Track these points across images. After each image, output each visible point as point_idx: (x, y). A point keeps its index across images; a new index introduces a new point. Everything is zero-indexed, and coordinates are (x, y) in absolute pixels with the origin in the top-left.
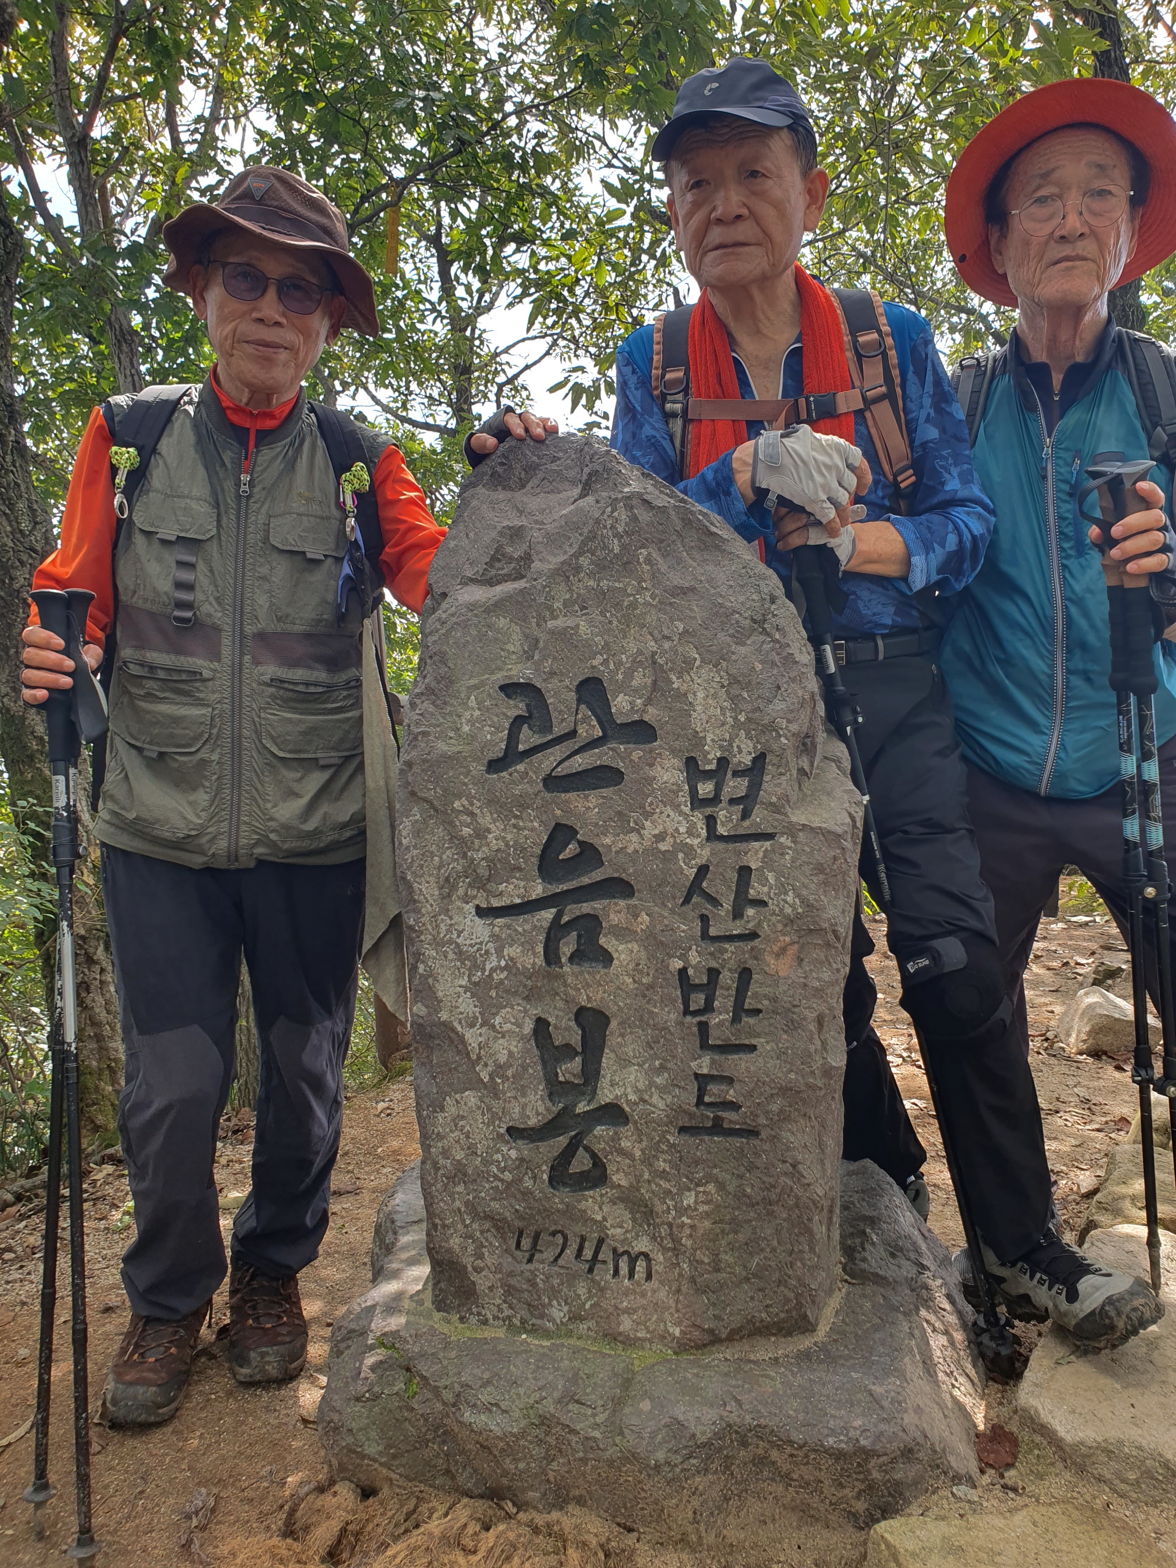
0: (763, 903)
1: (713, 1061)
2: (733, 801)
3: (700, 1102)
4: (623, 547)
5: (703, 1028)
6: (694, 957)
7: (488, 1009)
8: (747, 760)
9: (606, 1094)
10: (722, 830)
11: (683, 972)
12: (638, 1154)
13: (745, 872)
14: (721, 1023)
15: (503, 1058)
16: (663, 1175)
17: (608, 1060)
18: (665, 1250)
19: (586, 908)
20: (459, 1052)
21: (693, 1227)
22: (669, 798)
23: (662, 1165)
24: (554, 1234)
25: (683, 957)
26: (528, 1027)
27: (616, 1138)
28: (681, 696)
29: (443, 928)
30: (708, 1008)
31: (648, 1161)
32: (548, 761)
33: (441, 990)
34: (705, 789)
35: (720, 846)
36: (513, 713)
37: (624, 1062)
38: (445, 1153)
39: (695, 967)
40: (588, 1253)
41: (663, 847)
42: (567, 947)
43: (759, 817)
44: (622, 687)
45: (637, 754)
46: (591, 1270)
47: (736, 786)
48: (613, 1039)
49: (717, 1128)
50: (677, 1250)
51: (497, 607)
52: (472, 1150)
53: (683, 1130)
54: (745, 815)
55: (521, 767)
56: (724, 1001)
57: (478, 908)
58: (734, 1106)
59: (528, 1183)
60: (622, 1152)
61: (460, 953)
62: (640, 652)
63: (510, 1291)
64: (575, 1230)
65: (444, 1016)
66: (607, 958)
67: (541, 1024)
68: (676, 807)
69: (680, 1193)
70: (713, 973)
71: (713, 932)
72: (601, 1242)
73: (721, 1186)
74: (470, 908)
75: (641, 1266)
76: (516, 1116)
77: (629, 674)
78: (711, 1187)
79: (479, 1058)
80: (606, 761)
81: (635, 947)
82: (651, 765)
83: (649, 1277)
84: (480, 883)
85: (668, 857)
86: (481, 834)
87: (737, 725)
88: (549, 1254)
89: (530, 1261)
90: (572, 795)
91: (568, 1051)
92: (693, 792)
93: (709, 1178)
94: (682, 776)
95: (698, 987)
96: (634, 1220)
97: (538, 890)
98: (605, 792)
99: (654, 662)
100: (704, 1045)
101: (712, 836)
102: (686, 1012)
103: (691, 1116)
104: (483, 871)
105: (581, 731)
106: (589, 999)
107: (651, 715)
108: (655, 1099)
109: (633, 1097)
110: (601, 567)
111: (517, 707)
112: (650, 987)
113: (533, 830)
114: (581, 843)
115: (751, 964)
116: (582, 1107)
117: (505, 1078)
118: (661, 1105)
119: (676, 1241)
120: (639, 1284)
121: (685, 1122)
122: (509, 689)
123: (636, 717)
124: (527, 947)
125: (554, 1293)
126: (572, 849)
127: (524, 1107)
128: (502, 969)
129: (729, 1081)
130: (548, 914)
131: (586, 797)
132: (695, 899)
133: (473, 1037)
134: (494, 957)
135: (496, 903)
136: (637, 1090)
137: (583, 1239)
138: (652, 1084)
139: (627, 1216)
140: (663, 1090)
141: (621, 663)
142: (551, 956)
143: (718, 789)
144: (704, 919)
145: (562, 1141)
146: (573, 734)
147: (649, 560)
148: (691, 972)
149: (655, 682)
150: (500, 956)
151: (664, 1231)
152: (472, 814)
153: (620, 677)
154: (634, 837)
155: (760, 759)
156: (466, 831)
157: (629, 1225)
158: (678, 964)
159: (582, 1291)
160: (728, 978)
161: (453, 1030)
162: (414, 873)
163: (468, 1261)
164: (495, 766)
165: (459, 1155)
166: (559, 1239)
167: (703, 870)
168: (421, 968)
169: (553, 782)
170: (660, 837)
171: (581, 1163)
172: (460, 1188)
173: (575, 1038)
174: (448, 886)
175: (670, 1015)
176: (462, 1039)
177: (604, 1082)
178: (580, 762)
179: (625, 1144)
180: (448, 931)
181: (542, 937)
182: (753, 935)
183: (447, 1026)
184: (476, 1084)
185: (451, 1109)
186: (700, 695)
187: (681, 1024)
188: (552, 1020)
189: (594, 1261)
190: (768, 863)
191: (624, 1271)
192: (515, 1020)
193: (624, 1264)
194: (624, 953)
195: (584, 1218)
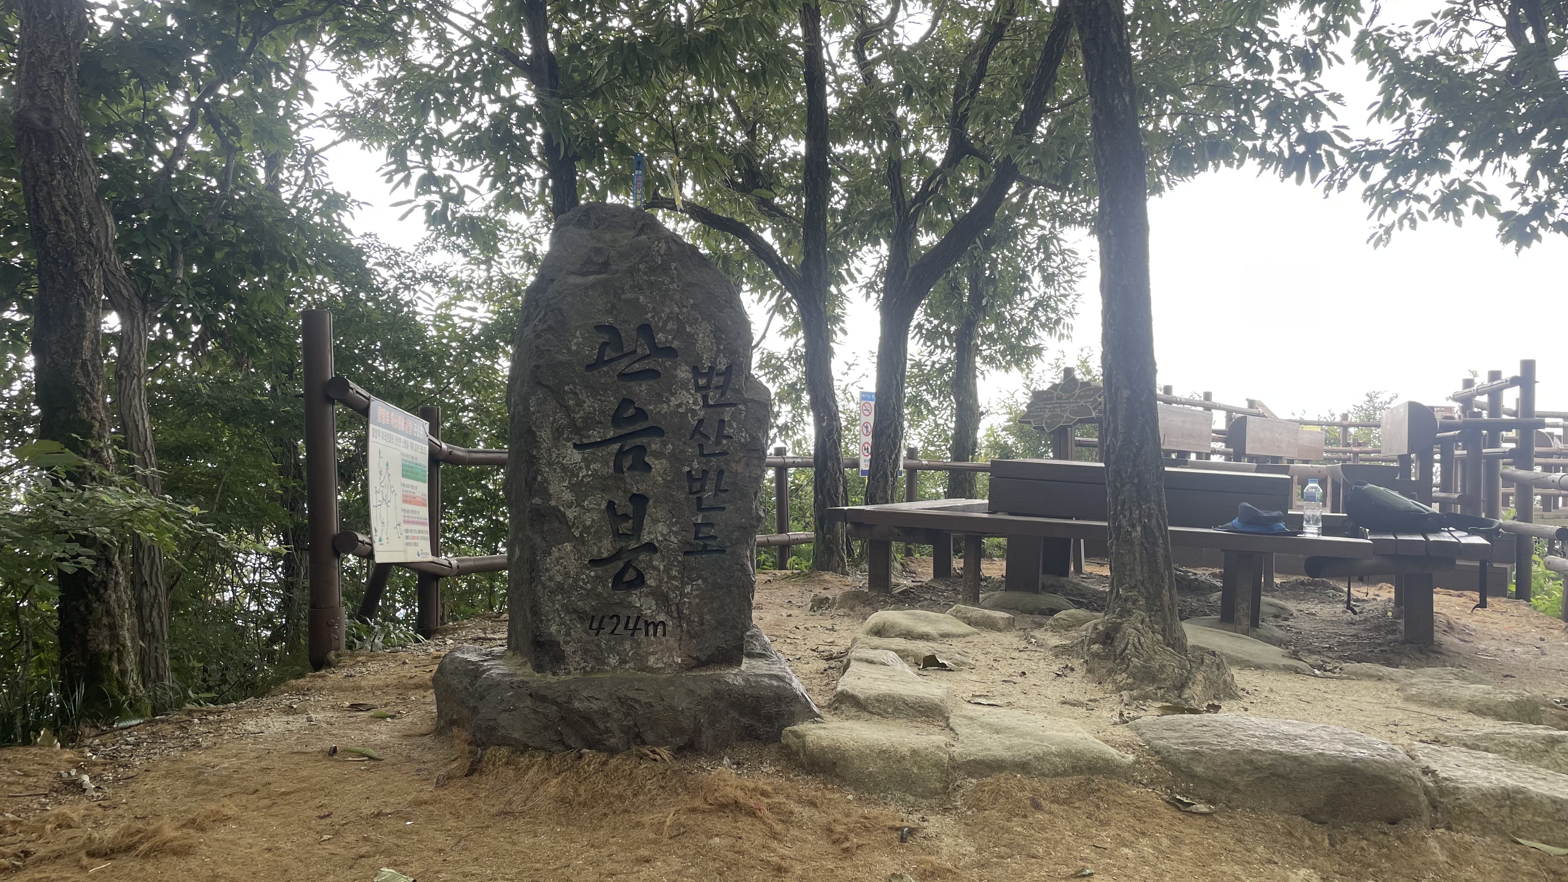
0: (730, 437)
1: (703, 517)
2: (717, 388)
3: (696, 538)
4: (663, 261)
5: (699, 499)
6: (695, 465)
7: (580, 498)
8: (724, 368)
9: (646, 538)
10: (711, 402)
11: (689, 472)
12: (662, 567)
13: (722, 421)
14: (708, 497)
15: (588, 523)
16: (675, 578)
17: (647, 521)
18: (673, 618)
19: (638, 441)
20: (561, 522)
21: (690, 603)
22: (684, 386)
23: (674, 573)
24: (612, 617)
25: (690, 465)
26: (603, 506)
27: (651, 560)
28: (691, 336)
29: (554, 456)
30: (702, 490)
31: (667, 570)
32: (622, 366)
33: (552, 489)
34: (702, 382)
35: (710, 410)
36: (601, 341)
37: (656, 521)
38: (551, 579)
39: (696, 470)
40: (631, 626)
41: (680, 410)
43: (729, 394)
44: (663, 329)
45: (668, 364)
46: (633, 635)
47: (716, 380)
48: (651, 510)
49: (705, 550)
50: (680, 616)
51: (593, 286)
52: (567, 575)
53: (686, 553)
54: (723, 395)
55: (605, 369)
56: (710, 486)
57: (575, 444)
58: (714, 538)
59: (600, 589)
60: (653, 568)
61: (564, 469)
62: (671, 313)
63: (586, 651)
64: (624, 613)
65: (553, 503)
66: (649, 468)
67: (611, 504)
68: (688, 391)
69: (683, 587)
70: (705, 472)
71: (705, 452)
72: (638, 618)
73: (705, 580)
74: (569, 444)
75: (660, 630)
76: (595, 553)
77: (665, 324)
78: (700, 582)
79: (574, 524)
80: (651, 366)
81: (664, 462)
82: (675, 369)
83: (664, 635)
84: (577, 431)
85: (684, 415)
86: (580, 404)
87: (719, 351)
88: (609, 629)
89: (597, 634)
90: (632, 384)
91: (625, 517)
92: (696, 383)
93: (699, 577)
94: (691, 375)
95: (697, 480)
96: (657, 604)
97: (611, 434)
98: (651, 383)
99: (678, 318)
100: (700, 508)
101: (706, 405)
102: (691, 493)
103: (691, 545)
104: (579, 423)
105: (639, 351)
106: (638, 489)
107: (675, 344)
108: (673, 538)
109: (660, 538)
110: (652, 270)
111: (605, 338)
112: (671, 482)
113: (610, 402)
114: (636, 409)
115: (724, 467)
116: (633, 545)
117: (589, 533)
118: (675, 541)
119: (679, 612)
120: (659, 638)
121: (688, 549)
122: (600, 328)
123: (668, 345)
124: (605, 463)
125: (611, 650)
126: (631, 412)
127: (600, 548)
128: (589, 476)
129: (711, 525)
130: (616, 446)
131: (640, 385)
132: (697, 436)
133: (571, 514)
134: (584, 470)
135: (585, 441)
136: (662, 535)
138: (671, 531)
139: (654, 602)
140: (676, 534)
141: (661, 318)
142: (618, 468)
143: (709, 382)
144: (701, 446)
145: (621, 564)
146: (634, 352)
147: (676, 269)
148: (693, 472)
149: (678, 328)
150: (588, 469)
151: (673, 608)
152: (576, 394)
153: (660, 324)
154: (665, 406)
155: (729, 368)
156: (571, 402)
157: (654, 607)
158: (687, 469)
159: (627, 646)
160: (712, 475)
161: (559, 511)
162: (537, 427)
163: (561, 639)
164: (590, 367)
165: (559, 578)
166: (615, 620)
167: (701, 421)
168: (539, 478)
169: (622, 376)
170: (679, 406)
171: (630, 575)
172: (559, 597)
173: (630, 510)
174: (557, 433)
175: (681, 496)
176: (564, 515)
177: (645, 532)
178: (637, 367)
179: (655, 563)
180: (557, 457)
181: (613, 458)
182: (725, 453)
183: (556, 509)
184: (571, 538)
185: (554, 555)
186: (701, 335)
187: (687, 499)
188: (617, 502)
189: (635, 628)
190: (733, 417)
191: (651, 632)
192: (596, 503)
193: (651, 628)
194: (658, 465)
195: (631, 606)
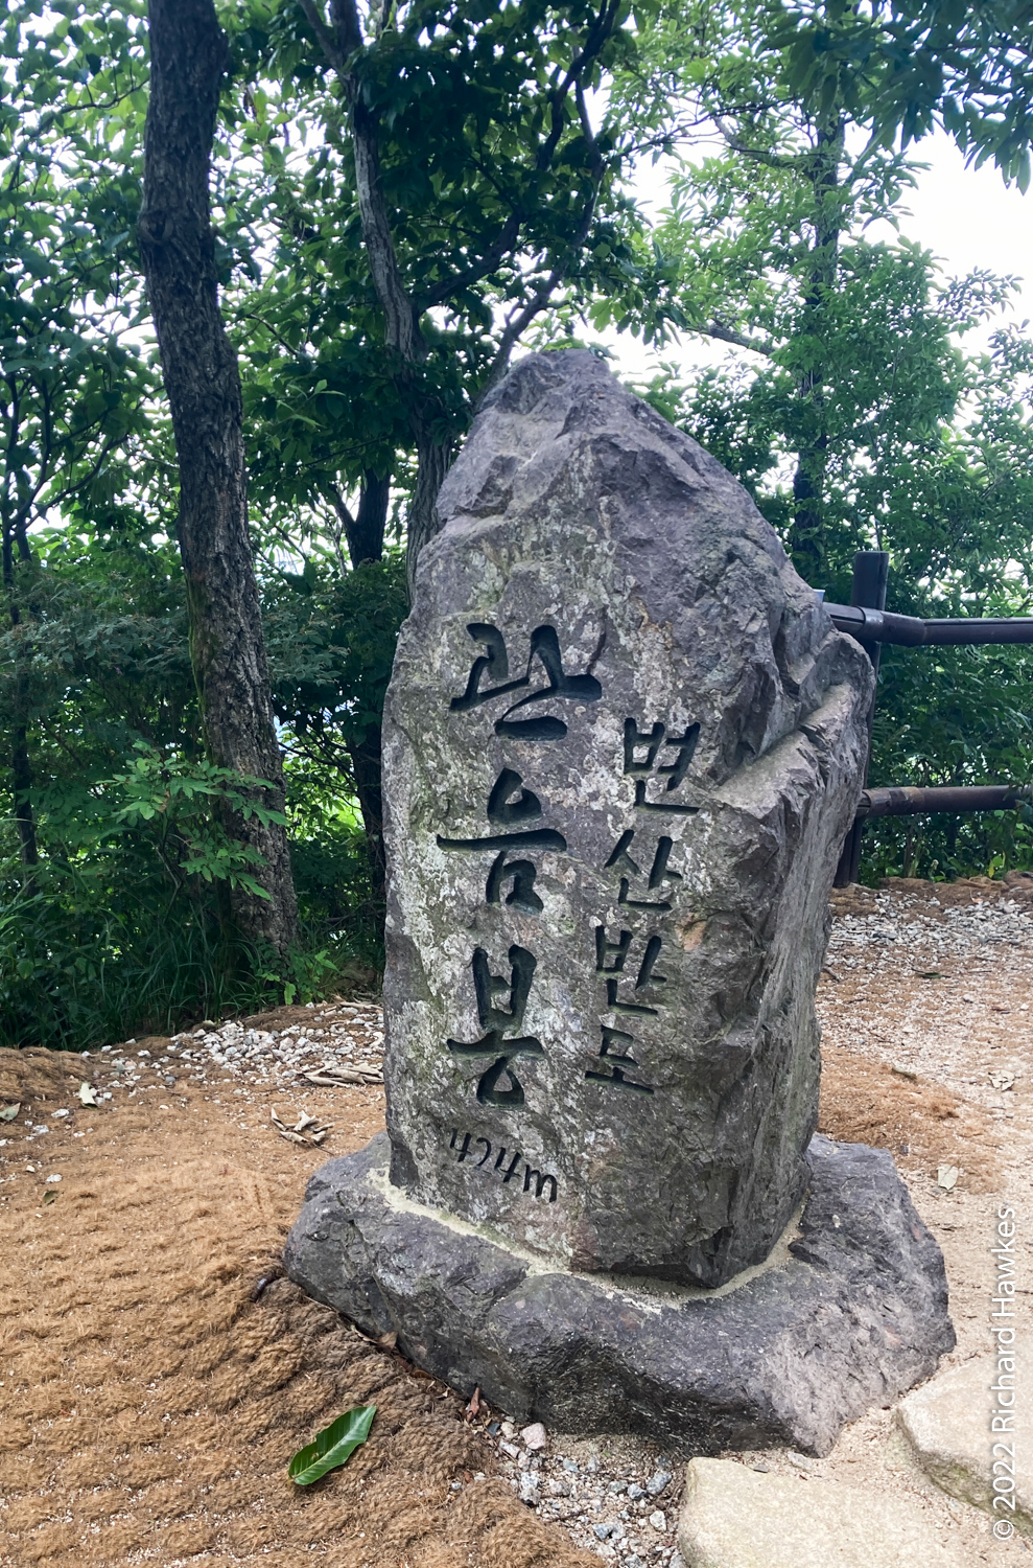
0: (677, 876)
1: (618, 1018)
2: (662, 770)
3: (603, 1053)
4: (588, 492)
5: (612, 984)
6: (611, 918)
7: (440, 932)
8: (682, 729)
9: (529, 1029)
10: (649, 798)
11: (600, 929)
12: (550, 1087)
13: (665, 843)
14: (627, 986)
15: (448, 979)
16: (570, 1110)
17: (532, 998)
18: (569, 1178)
19: (525, 853)
20: (415, 965)
21: (590, 1163)
22: (606, 757)
23: (570, 1103)
24: (480, 1140)
25: (601, 916)
26: (468, 956)
27: (534, 1069)
28: (626, 655)
29: (411, 852)
30: (618, 967)
31: (559, 1096)
32: (501, 707)
33: (406, 907)
34: (640, 753)
35: (646, 813)
36: (477, 654)
37: (546, 1003)
38: (400, 1050)
39: (610, 928)
40: (506, 1165)
41: (595, 806)
42: (506, 890)
43: (685, 790)
44: (573, 639)
45: (580, 709)
46: (506, 1180)
47: (667, 755)
48: (538, 980)
49: (617, 1079)
50: (577, 1180)
51: (474, 544)
52: (420, 1051)
53: (589, 1075)
54: (672, 785)
55: (478, 709)
56: (633, 964)
57: (438, 837)
58: (631, 1063)
59: (461, 1092)
60: (538, 1083)
61: (422, 877)
62: (591, 605)
63: (443, 1181)
64: (496, 1141)
65: (406, 930)
66: (539, 905)
67: (479, 957)
68: (611, 768)
69: (583, 1131)
70: (626, 936)
71: (630, 896)
72: (518, 1156)
73: (617, 1133)
74: (432, 836)
75: (547, 1187)
76: (455, 1031)
77: (580, 626)
78: (608, 1131)
79: (430, 973)
80: (552, 712)
81: (561, 898)
82: (593, 722)
83: (553, 1198)
84: (441, 815)
85: (599, 817)
86: (443, 768)
87: (676, 692)
88: (478, 1157)
90: (518, 743)
91: (500, 983)
92: (628, 755)
93: (607, 1124)
94: (620, 738)
95: (612, 947)
96: (546, 1146)
97: (486, 832)
98: (550, 744)
99: (605, 616)
100: (612, 1002)
101: (640, 801)
102: (599, 968)
103: (596, 1064)
104: (443, 804)
105: (533, 679)
106: (520, 940)
107: (598, 671)
108: (567, 1042)
109: (550, 1036)
110: (567, 512)
111: (481, 649)
112: (572, 939)
113: (484, 772)
114: (524, 791)
115: (661, 933)
116: (507, 1036)
117: (448, 995)
118: (572, 1049)
119: (577, 1172)
120: (543, 1202)
121: (592, 1068)
122: (477, 630)
123: (583, 671)
124: (475, 879)
125: (477, 1192)
126: (516, 796)
127: (461, 1025)
128: (453, 898)
129: (630, 1038)
130: (493, 855)
131: (532, 747)
132: (618, 862)
133: (428, 955)
134: (447, 886)
135: (453, 836)
136: (553, 1030)
137: (503, 1151)
138: (566, 1028)
139: (540, 1140)
140: (575, 1036)
141: (573, 614)
142: (492, 892)
143: (651, 755)
144: (624, 882)
145: (490, 1060)
146: (525, 681)
147: (610, 509)
148: (607, 931)
149: (603, 638)
150: (452, 886)
151: (568, 1161)
152: (436, 749)
153: (571, 628)
154: (571, 793)
155: (693, 730)
156: (432, 763)
157: (541, 1148)
158: (596, 922)
159: (499, 1196)
160: (638, 944)
161: (413, 944)
162: (391, 797)
163: (413, 1147)
164: (458, 704)
165: (411, 1055)
166: (484, 1146)
167: (628, 836)
168: (391, 883)
169: (504, 728)
170: (594, 796)
171: (503, 1084)
172: (410, 1083)
173: (507, 972)
174: (416, 812)
175: (586, 968)
176: (418, 953)
177: (528, 1017)
178: (529, 711)
179: (540, 1075)
180: (414, 855)
181: (485, 875)
182: (665, 906)
183: (408, 940)
184: (426, 995)
185: (408, 1015)
186: (645, 655)
187: (593, 977)
188: (489, 952)
189: (510, 1172)
190: (688, 837)
191: (533, 1188)
192: (460, 945)
193: (533, 1180)
194: (553, 903)
195: (504, 1133)
